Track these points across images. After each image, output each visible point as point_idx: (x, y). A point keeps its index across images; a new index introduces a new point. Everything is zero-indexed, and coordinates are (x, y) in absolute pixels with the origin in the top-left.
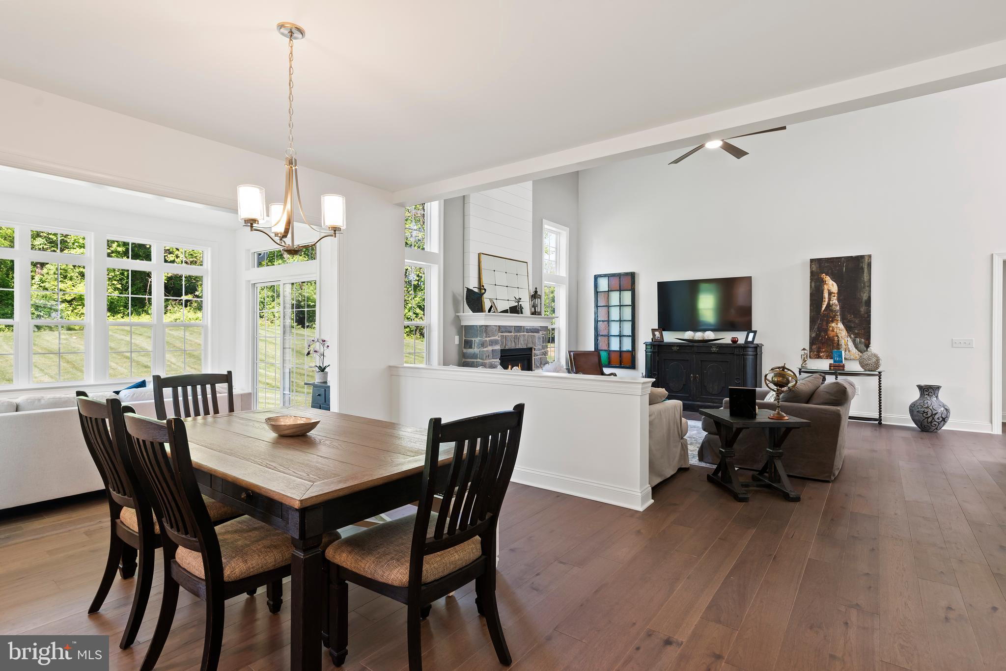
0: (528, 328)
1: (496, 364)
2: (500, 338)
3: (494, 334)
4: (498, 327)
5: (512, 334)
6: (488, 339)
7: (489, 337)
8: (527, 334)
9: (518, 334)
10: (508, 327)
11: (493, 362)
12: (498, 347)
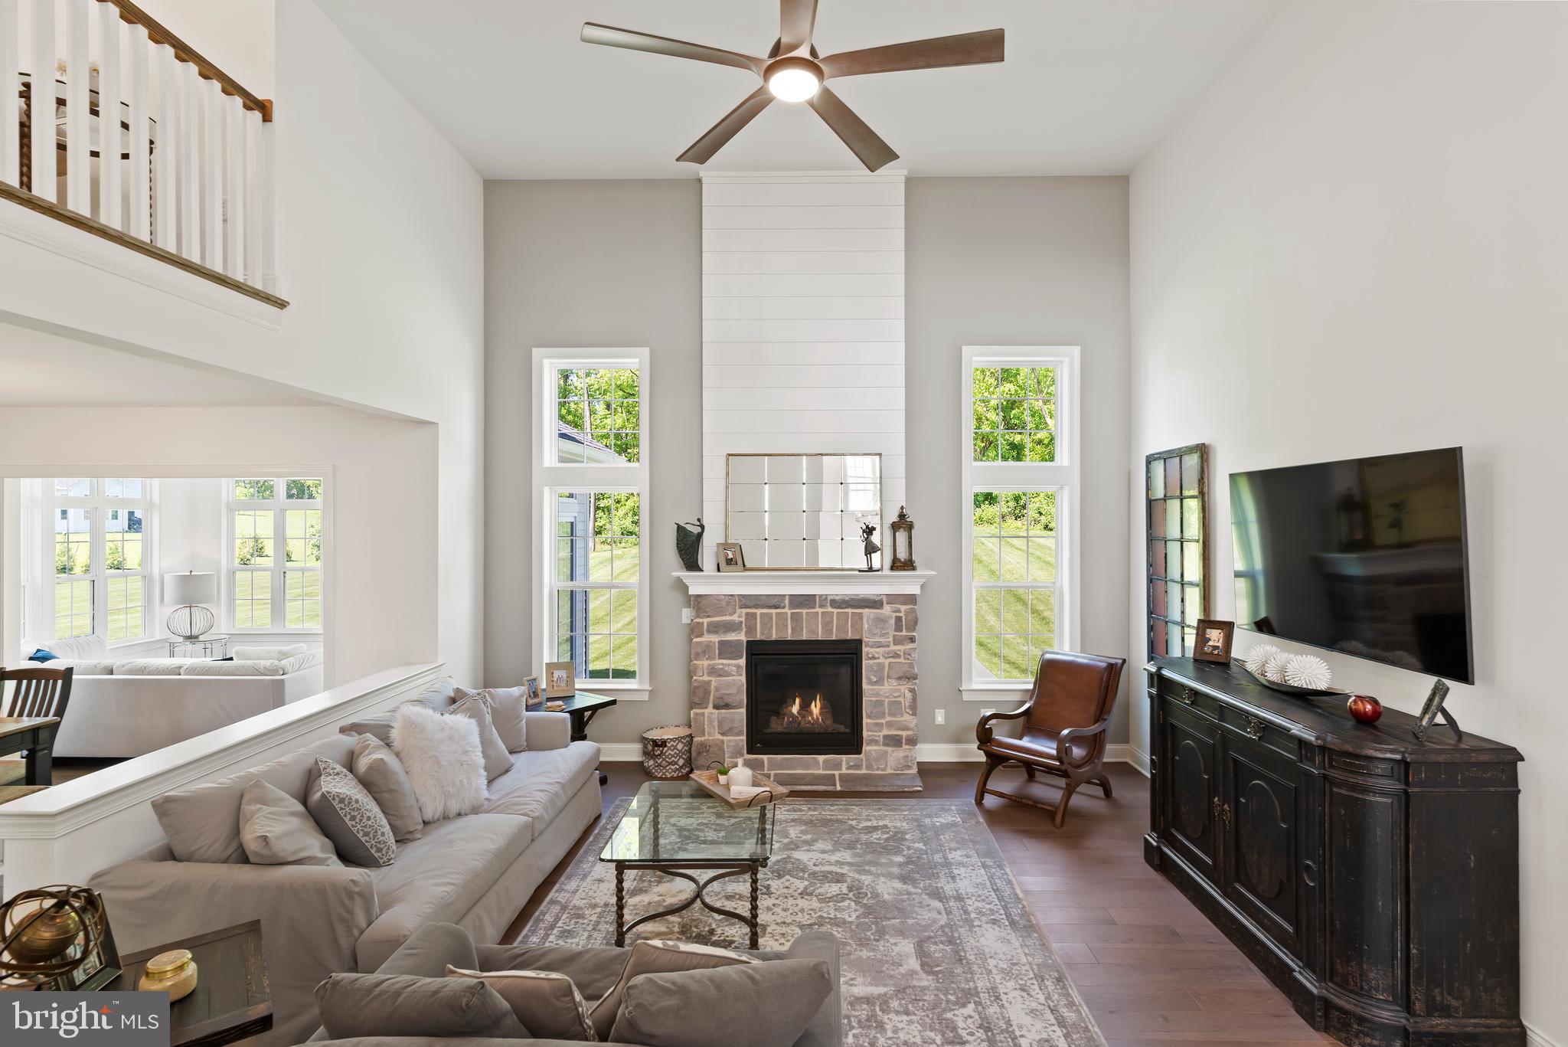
0: (837, 598)
1: (727, 669)
2: (743, 619)
3: (722, 611)
4: (737, 597)
5: (786, 610)
6: (706, 621)
7: (709, 617)
8: (836, 611)
9: (805, 611)
10: (762, 597)
11: (719, 664)
12: (742, 637)
